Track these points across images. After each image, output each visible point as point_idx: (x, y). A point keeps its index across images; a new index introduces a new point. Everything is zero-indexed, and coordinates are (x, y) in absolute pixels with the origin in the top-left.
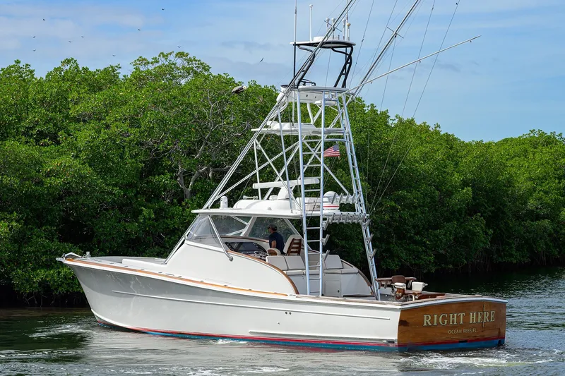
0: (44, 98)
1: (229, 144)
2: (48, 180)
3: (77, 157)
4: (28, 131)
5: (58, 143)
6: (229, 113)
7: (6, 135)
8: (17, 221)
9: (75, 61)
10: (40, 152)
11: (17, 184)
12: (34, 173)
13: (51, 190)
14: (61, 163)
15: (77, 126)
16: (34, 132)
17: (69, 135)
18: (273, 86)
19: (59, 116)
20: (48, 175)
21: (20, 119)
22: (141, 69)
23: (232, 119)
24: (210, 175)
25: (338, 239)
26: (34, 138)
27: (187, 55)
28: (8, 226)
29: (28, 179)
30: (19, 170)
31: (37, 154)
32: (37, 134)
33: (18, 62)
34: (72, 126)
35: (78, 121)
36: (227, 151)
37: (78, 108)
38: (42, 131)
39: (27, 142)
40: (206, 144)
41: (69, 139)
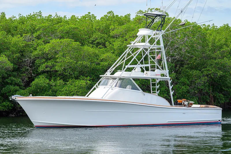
0: (100, 28)
1: (178, 47)
2: (102, 63)
3: (113, 53)
4: (93, 42)
5: (106, 47)
6: (178, 34)
7: (84, 44)
8: (89, 80)
9: (113, 12)
10: (98, 51)
11: (89, 64)
12: (96, 60)
13: (103, 67)
14: (107, 56)
15: (113, 40)
16: (96, 42)
17: (110, 44)
18: (195, 22)
19: (106, 36)
20: (102, 61)
21: (90, 37)
22: (141, 16)
23: (179, 37)
24: (170, 60)
25: (225, 88)
26: (96, 45)
27: (159, 9)
28: (86, 82)
29: (93, 62)
30: (90, 59)
31: (97, 52)
32: (97, 43)
33: (89, 13)
34: (112, 40)
35: (114, 37)
36: (177, 50)
37: (114, 32)
38: (99, 42)
39: (93, 47)
40: (168, 47)
41: (110, 45)
